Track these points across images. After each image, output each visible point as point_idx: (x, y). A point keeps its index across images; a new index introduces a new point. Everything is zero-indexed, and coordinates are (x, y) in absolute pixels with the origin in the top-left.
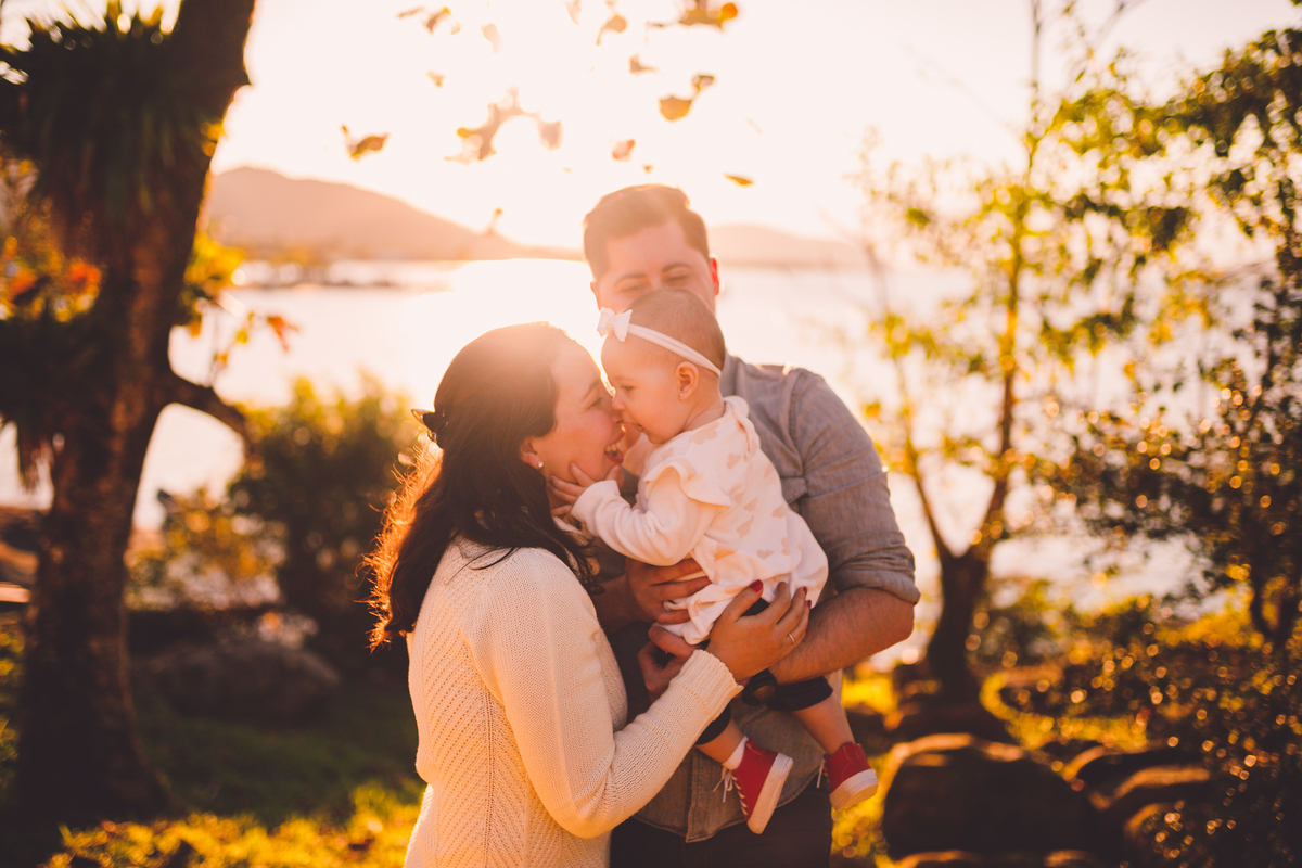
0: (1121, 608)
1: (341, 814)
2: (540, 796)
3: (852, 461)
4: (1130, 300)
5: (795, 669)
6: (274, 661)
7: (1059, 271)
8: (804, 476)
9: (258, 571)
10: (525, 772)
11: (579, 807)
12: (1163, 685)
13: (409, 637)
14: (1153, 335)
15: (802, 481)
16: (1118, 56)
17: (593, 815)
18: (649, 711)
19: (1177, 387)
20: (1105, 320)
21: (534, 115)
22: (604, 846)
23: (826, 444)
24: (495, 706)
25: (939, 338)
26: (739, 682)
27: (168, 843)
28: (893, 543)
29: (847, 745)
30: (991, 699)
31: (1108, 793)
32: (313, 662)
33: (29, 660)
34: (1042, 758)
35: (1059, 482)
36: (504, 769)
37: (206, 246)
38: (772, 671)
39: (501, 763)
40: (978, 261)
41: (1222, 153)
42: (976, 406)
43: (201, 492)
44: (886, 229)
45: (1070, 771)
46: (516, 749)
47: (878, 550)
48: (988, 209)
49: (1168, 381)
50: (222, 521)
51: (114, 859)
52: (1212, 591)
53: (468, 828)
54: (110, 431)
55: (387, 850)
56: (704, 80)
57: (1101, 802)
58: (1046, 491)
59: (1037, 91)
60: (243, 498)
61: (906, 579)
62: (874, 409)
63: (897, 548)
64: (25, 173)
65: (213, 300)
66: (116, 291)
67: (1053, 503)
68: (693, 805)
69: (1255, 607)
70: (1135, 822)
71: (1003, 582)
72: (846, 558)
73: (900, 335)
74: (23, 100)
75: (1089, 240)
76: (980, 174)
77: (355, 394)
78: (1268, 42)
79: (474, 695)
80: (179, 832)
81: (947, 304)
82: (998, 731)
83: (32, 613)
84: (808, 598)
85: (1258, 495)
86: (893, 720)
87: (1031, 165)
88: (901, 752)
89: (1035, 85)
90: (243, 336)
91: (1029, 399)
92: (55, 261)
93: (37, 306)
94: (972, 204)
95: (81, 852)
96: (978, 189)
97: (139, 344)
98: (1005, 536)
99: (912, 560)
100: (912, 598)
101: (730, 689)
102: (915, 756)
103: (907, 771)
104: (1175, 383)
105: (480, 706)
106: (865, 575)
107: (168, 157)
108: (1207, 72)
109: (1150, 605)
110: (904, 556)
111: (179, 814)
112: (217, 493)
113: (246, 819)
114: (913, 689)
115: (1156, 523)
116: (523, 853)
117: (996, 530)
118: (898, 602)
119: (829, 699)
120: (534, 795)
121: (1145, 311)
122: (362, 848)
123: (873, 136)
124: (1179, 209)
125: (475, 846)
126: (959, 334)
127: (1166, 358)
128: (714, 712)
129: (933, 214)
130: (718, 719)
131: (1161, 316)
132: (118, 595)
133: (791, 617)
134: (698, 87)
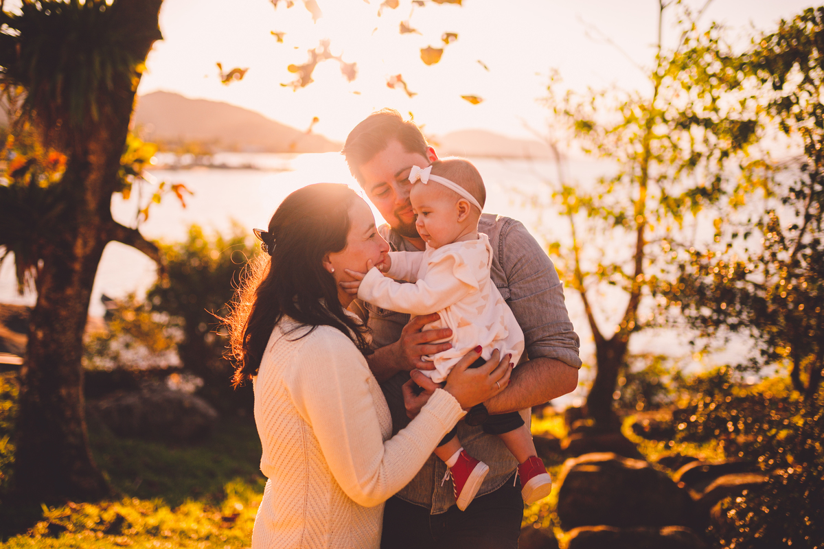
0: (710, 373)
1: (218, 499)
2: (338, 481)
3: (539, 278)
4: (718, 179)
5: (499, 405)
6: (177, 403)
7: (673, 161)
8: (508, 287)
9: (168, 347)
10: (328, 467)
11: (363, 487)
12: (735, 420)
13: (254, 379)
14: (731, 202)
15: (507, 290)
16: (712, 28)
17: (371, 492)
18: (407, 427)
19: (746, 235)
20: (702, 192)
21: (339, 59)
22: (379, 514)
23: (522, 267)
24: (307, 427)
25: (596, 203)
26: (464, 409)
27: (109, 516)
28: (565, 330)
29: (532, 457)
30: (627, 431)
31: (699, 491)
32: (200, 404)
33: (22, 401)
34: (659, 468)
35: (671, 295)
36: (315, 466)
37: (133, 142)
38: (485, 404)
39: (312, 462)
40: (622, 154)
41: (777, 87)
42: (620, 246)
43: (131, 297)
44: (563, 133)
45: (676, 476)
46: (321, 453)
47: (555, 335)
48: (628, 122)
49: (742, 231)
50: (144, 316)
51: (75, 525)
52: (767, 363)
53: (293, 504)
54: (73, 258)
55: (246, 521)
56: (450, 37)
57: (696, 496)
58: (663, 300)
59: (660, 50)
60: (157, 300)
61: (573, 353)
62: (555, 247)
63: (567, 333)
64: (20, 93)
65: (137, 175)
66: (77, 168)
67: (667, 308)
68: (435, 490)
69: (795, 375)
70: (717, 508)
71: (635, 357)
72: (535, 339)
73: (572, 200)
74: (18, 47)
75: (692, 141)
76: (624, 99)
77: (228, 236)
78: (808, 16)
79: (294, 420)
80: (117, 509)
81: (602, 181)
82: (632, 451)
83: (24, 371)
84: (511, 362)
85: (797, 304)
86: (565, 443)
87: (656, 94)
88: (570, 463)
89: (659, 47)
90: (157, 198)
91: (653, 242)
92: (39, 151)
93: (28, 177)
94: (619, 118)
95: (54, 521)
96: (622, 109)
97: (92, 203)
98: (637, 328)
99: (577, 340)
100: (577, 365)
101: (458, 414)
102: (579, 465)
103: (573, 475)
104: (745, 232)
105: (297, 427)
106: (547, 350)
107: (110, 84)
108: (769, 34)
109: (727, 371)
110: (572, 339)
111: (117, 498)
112: (141, 297)
113: (158, 501)
114: (578, 424)
115: (732, 320)
116: (328, 518)
117: (631, 325)
118: (567, 367)
119: (521, 427)
120: (334, 481)
121: (728, 187)
122: (231, 520)
123: (555, 76)
124: (750, 121)
125: (297, 515)
126: (609, 200)
127: (740, 216)
128: (448, 427)
129: (594, 124)
130: (451, 432)
131: (736, 190)
132: (79, 360)
133: (499, 372)
134: (446, 41)
